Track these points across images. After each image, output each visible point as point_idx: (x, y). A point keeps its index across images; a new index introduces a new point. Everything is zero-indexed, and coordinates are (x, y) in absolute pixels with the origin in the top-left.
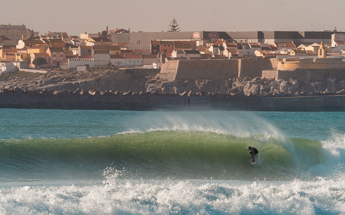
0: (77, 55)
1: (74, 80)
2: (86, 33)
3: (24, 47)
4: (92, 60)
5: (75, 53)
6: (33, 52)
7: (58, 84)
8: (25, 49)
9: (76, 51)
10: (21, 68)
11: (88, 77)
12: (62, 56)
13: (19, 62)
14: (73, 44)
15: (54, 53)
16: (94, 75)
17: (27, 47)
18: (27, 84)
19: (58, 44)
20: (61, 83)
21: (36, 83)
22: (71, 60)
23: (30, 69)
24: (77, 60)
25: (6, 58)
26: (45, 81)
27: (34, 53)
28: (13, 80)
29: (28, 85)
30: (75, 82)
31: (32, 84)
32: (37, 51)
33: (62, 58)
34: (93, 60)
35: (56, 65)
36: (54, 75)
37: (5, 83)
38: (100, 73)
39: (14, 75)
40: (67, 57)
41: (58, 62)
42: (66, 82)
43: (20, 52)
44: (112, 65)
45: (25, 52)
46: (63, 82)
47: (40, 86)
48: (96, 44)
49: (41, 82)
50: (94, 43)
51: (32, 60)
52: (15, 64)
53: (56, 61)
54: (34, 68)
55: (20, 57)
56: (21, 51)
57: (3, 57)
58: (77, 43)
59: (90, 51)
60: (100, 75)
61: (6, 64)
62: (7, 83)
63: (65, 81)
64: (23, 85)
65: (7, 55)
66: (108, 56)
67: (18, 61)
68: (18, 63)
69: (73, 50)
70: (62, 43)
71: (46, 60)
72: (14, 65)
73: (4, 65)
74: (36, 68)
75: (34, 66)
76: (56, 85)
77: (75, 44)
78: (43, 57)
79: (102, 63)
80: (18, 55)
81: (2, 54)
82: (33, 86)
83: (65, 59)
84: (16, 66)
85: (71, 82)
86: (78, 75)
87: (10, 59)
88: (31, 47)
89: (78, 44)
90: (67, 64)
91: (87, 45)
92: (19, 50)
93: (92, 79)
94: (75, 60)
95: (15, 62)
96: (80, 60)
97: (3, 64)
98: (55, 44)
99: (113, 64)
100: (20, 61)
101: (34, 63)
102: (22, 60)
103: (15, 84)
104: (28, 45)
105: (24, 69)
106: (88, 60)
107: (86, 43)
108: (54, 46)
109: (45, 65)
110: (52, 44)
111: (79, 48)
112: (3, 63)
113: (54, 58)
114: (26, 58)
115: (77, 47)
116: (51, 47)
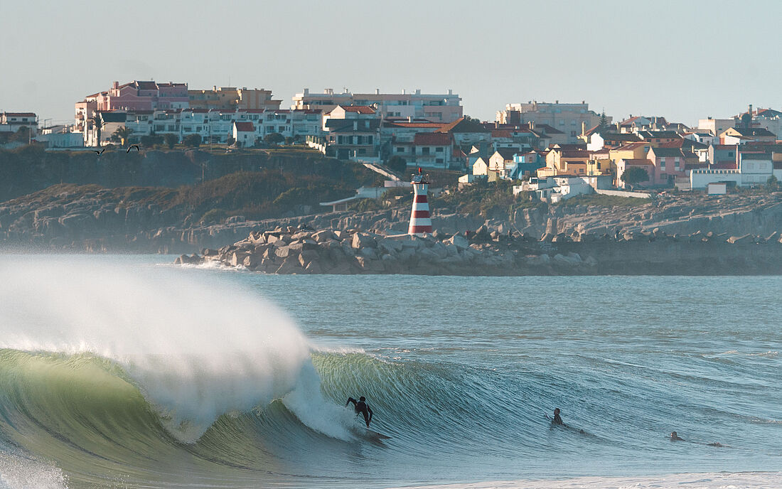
0: (708, 162)
1: (711, 213)
2: (710, 118)
3: (603, 148)
4: (738, 173)
5: (702, 159)
6: (620, 157)
7: (681, 220)
8: (604, 151)
9: (704, 154)
10: (598, 188)
11: (739, 206)
12: (677, 165)
13: (595, 176)
14: (698, 140)
15: (663, 159)
16: (750, 203)
17: (609, 147)
18: (619, 221)
19: (668, 140)
20: (687, 219)
21: (638, 218)
22: (696, 172)
23: (617, 190)
24: (709, 172)
25: (568, 169)
26: (656, 214)
27: (623, 160)
28: (591, 213)
29: (621, 223)
30: (714, 216)
31: (628, 220)
32: (630, 155)
33: (677, 169)
34: (740, 172)
35: (666, 182)
36: (672, 202)
37: (576, 219)
38: (762, 198)
39: (586, 202)
40: (688, 167)
41: (670, 176)
42: (696, 217)
43: (596, 157)
44: (777, 183)
45: (605, 156)
46: (691, 217)
47: (645, 224)
48: (744, 142)
49: (647, 216)
50: (739, 139)
51: (620, 173)
52: (587, 180)
53: (666, 174)
54: (624, 187)
55: (595, 166)
56: (598, 156)
57: (563, 167)
58: (705, 140)
59: (732, 155)
60: (762, 203)
61: (569, 181)
62: (581, 219)
63: (693, 214)
64: (612, 223)
65: (569, 163)
66: (769, 164)
67: (592, 176)
68: (593, 179)
69: (699, 152)
70: (676, 140)
71: (646, 172)
72: (584, 182)
73: (566, 183)
74: (627, 189)
75: (624, 184)
76: (677, 221)
77: (701, 140)
78: (642, 167)
79: (756, 179)
80: (593, 162)
81: (559, 161)
82: (633, 224)
83: (684, 171)
84: (589, 185)
85: (706, 216)
86: (718, 201)
87: (575, 172)
88: (617, 148)
89: (708, 142)
90: (687, 179)
91: (725, 144)
92: (593, 152)
93: (747, 209)
94: (704, 172)
95: (586, 176)
96: (713, 172)
97: (564, 182)
98: (663, 141)
99: (779, 180)
100: (595, 174)
101: (623, 178)
102: (600, 173)
103: (596, 220)
104: (610, 144)
105: (604, 191)
106: (729, 172)
107: (724, 139)
108: (661, 144)
109: (646, 183)
110: (657, 141)
111: (711, 149)
112: (564, 179)
113: (663, 169)
114: (607, 169)
115: (707, 147)
116: (657, 146)
